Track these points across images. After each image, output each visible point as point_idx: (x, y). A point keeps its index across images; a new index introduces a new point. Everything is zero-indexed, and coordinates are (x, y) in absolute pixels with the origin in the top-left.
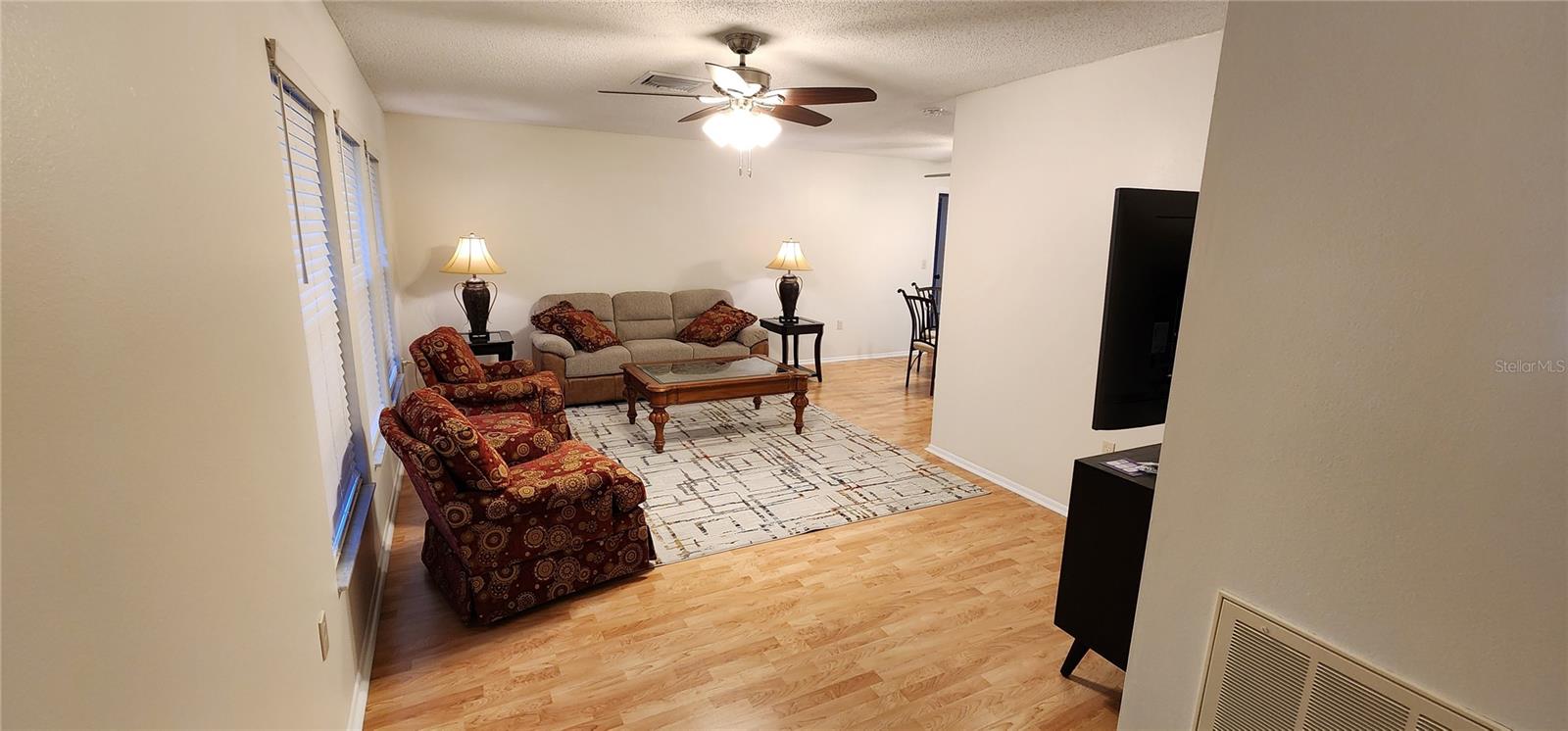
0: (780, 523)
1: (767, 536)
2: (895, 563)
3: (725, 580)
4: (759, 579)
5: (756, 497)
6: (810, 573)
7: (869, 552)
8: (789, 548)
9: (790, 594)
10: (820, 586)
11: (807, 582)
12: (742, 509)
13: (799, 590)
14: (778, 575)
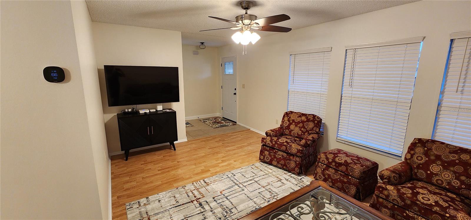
0: (229, 177)
1: (232, 172)
2: (195, 167)
3: (240, 161)
4: (232, 161)
5: (240, 189)
6: (219, 163)
7: (201, 170)
8: (225, 169)
9: (224, 159)
10: (216, 161)
11: (220, 161)
12: (244, 182)
13: (222, 160)
14: (227, 162)
